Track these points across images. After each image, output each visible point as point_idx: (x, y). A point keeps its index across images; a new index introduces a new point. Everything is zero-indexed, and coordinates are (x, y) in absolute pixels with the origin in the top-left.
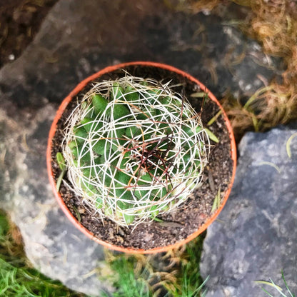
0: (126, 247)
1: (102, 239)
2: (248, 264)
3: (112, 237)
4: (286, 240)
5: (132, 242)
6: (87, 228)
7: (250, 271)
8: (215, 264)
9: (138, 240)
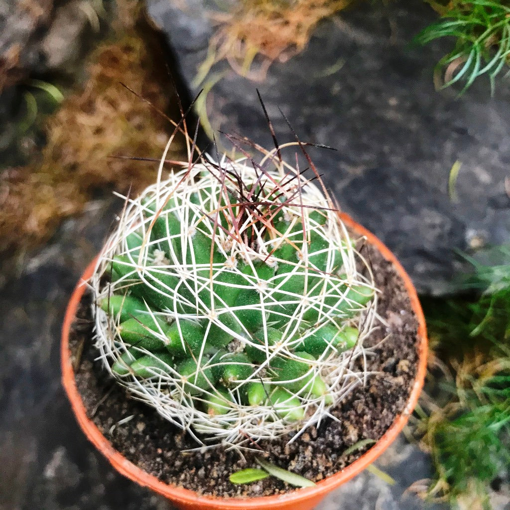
0: (417, 358)
1: (405, 400)
2: (425, 211)
3: (400, 380)
4: (382, 154)
5: (406, 349)
6: (387, 428)
7: (435, 206)
8: (431, 267)
9: (403, 338)
